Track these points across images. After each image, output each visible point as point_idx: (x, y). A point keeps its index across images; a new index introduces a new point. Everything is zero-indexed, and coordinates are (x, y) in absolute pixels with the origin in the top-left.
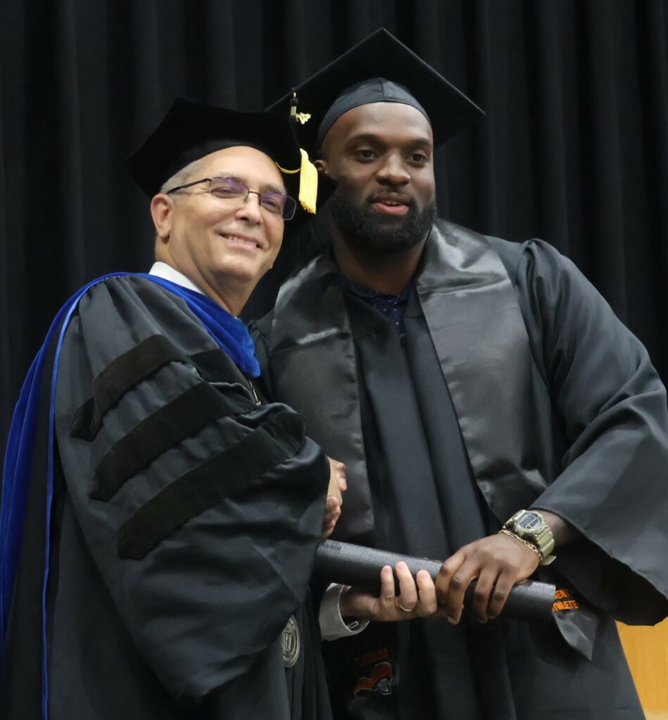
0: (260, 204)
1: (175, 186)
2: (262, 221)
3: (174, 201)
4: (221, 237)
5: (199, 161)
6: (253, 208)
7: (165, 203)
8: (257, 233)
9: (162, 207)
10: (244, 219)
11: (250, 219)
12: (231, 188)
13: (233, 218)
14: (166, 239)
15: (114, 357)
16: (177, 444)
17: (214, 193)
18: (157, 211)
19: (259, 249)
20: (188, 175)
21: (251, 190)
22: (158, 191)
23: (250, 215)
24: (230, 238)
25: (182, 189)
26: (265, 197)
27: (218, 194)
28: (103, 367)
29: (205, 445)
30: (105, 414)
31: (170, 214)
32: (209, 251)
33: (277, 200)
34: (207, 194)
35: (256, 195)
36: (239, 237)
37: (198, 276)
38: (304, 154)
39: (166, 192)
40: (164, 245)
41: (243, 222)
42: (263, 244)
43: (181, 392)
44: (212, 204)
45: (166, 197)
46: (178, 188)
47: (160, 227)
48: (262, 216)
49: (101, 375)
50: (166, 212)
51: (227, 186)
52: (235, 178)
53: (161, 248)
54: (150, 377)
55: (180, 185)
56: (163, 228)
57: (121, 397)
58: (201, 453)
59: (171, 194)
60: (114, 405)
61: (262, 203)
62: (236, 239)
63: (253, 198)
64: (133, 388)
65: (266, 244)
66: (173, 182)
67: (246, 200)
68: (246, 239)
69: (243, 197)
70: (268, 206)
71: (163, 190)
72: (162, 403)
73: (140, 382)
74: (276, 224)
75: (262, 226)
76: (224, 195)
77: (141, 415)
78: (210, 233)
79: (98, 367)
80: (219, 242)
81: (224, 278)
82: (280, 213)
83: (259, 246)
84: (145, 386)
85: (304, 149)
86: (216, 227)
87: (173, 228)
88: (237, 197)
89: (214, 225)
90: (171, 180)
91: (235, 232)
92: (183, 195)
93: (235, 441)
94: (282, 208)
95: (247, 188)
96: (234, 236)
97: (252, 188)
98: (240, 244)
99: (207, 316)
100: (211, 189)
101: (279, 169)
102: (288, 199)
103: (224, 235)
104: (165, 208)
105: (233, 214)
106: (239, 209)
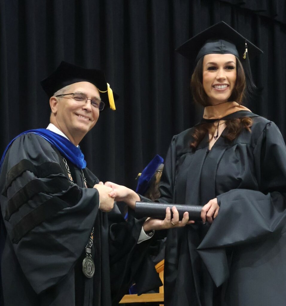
0: (91, 104)
1: (59, 95)
2: (92, 110)
3: (59, 100)
4: (77, 116)
5: (69, 86)
6: (89, 106)
7: (55, 100)
8: (90, 115)
9: (54, 102)
10: (85, 109)
11: (87, 110)
12: (81, 97)
13: (81, 109)
14: (55, 114)
16: (26, 202)
18: (52, 103)
20: (65, 91)
21: (88, 99)
22: (52, 96)
23: (87, 108)
24: (80, 116)
25: (62, 96)
26: (93, 101)
27: (76, 99)
29: (35, 202)
30: (8, 188)
31: (57, 104)
32: (71, 120)
33: (98, 103)
34: (72, 99)
35: (90, 101)
36: (83, 116)
37: (66, 130)
38: (108, 85)
39: (56, 96)
40: (55, 117)
41: (85, 111)
44: (73, 103)
45: (56, 98)
47: (53, 109)
48: (92, 109)
51: (79, 96)
53: (53, 118)
54: (20, 176)
55: (62, 94)
56: (54, 109)
57: (12, 182)
59: (58, 97)
60: (10, 185)
62: (82, 117)
63: (89, 101)
65: (93, 119)
66: (59, 92)
67: (86, 102)
68: (86, 117)
69: (85, 101)
70: (95, 105)
71: (54, 95)
74: (97, 111)
75: (92, 112)
76: (79, 99)
77: (16, 191)
78: (72, 113)
80: (75, 117)
82: (98, 107)
83: (90, 120)
85: (108, 83)
87: (58, 110)
88: (83, 101)
89: (73, 111)
90: (58, 91)
91: (82, 114)
92: (63, 98)
93: (45, 201)
94: (99, 105)
95: (87, 98)
96: (81, 115)
97: (89, 98)
98: (83, 119)
99: (64, 146)
100: (74, 97)
101: (99, 91)
102: (101, 102)
103: (77, 115)
104: (55, 102)
105: (81, 107)
106: (83, 106)
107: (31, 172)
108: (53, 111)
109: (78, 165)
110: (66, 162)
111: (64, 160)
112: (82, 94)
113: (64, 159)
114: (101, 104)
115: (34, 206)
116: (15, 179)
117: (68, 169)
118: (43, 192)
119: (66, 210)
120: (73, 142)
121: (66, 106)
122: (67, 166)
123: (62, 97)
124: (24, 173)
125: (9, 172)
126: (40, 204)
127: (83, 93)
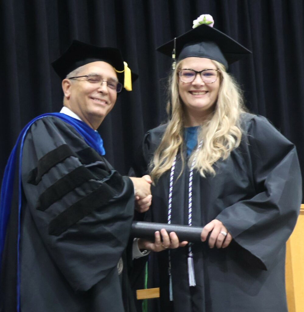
0: (107, 85)
1: (72, 77)
2: (108, 93)
3: (72, 82)
6: (104, 88)
7: (68, 83)
8: (106, 98)
9: (67, 84)
10: (101, 92)
12: (96, 79)
13: (96, 92)
14: (68, 98)
15: (47, 152)
16: (73, 190)
17: (89, 81)
18: (64, 86)
20: (77, 73)
21: (104, 80)
22: (65, 77)
23: (103, 91)
24: (95, 99)
25: (75, 78)
26: (110, 83)
27: (91, 81)
28: (42, 156)
29: (84, 190)
30: (43, 175)
31: (70, 88)
32: (86, 105)
33: (115, 84)
34: (86, 81)
36: (99, 99)
37: (81, 115)
38: (125, 64)
40: (68, 101)
41: (101, 93)
43: (74, 169)
44: (88, 86)
47: (66, 93)
48: (108, 91)
49: (41, 159)
50: (68, 87)
51: (94, 78)
53: (66, 101)
54: (62, 162)
55: (75, 76)
57: (50, 169)
58: (82, 193)
59: (70, 79)
60: (47, 172)
62: (97, 100)
63: (105, 83)
64: (54, 166)
65: (109, 102)
66: (72, 74)
67: (102, 84)
68: (102, 100)
70: (111, 86)
71: (67, 77)
72: (66, 173)
73: (57, 163)
74: (114, 93)
75: (108, 95)
76: (93, 82)
77: (58, 178)
78: (86, 98)
79: (40, 156)
80: (90, 101)
81: (92, 116)
82: (115, 89)
83: (106, 103)
84: (60, 165)
86: (89, 95)
87: (71, 93)
88: (98, 83)
89: (88, 94)
91: (97, 97)
93: (96, 188)
94: (116, 87)
95: (102, 79)
98: (99, 102)
99: (83, 131)
100: (88, 79)
101: (115, 71)
103: (93, 98)
105: (96, 90)
106: (99, 88)
107: (76, 157)
108: (66, 95)
112: (97, 76)
123: (75, 80)
124: (68, 159)
127: (98, 74)
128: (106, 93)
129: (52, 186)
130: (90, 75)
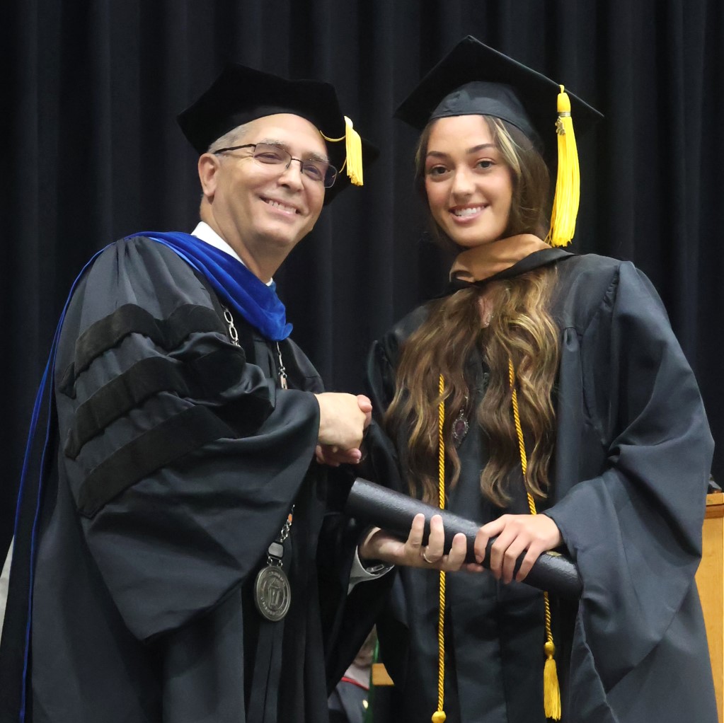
0: (301, 170)
1: (221, 148)
2: (303, 188)
3: (220, 161)
4: (263, 202)
5: (245, 125)
6: (294, 175)
7: (212, 162)
8: (297, 200)
9: (209, 166)
10: (285, 185)
11: (291, 186)
12: (275, 154)
13: (274, 186)
14: (211, 198)
16: (126, 413)
17: (260, 157)
18: (204, 170)
19: (299, 216)
20: (234, 138)
21: (293, 158)
22: (205, 150)
23: (291, 182)
24: (271, 202)
25: (228, 151)
26: (307, 164)
27: (262, 158)
28: (84, 330)
31: (216, 174)
32: (249, 214)
33: (320, 168)
34: (251, 158)
35: (299, 163)
36: (279, 203)
37: (236, 239)
39: (213, 151)
40: (210, 205)
41: (284, 189)
42: (303, 210)
44: (254, 168)
45: (213, 157)
46: (225, 150)
47: (206, 185)
48: (303, 184)
50: (213, 172)
51: (271, 151)
52: (279, 145)
53: (206, 207)
54: (116, 346)
55: (227, 147)
56: (209, 187)
59: (217, 154)
61: (303, 170)
62: (276, 204)
63: (296, 165)
65: (306, 210)
66: (221, 143)
67: (288, 167)
68: (286, 205)
69: (286, 164)
70: (310, 173)
71: (210, 150)
74: (317, 190)
75: (303, 192)
76: (269, 160)
77: (103, 383)
78: (252, 198)
80: (259, 206)
81: (261, 242)
82: (321, 180)
83: (298, 212)
85: (349, 117)
86: (257, 190)
87: (217, 187)
88: (280, 163)
89: (255, 189)
90: (219, 140)
91: (276, 197)
92: (230, 157)
93: (173, 414)
94: (324, 175)
95: (291, 155)
96: (274, 201)
97: (295, 155)
98: (279, 209)
99: (229, 277)
100: (255, 154)
101: (324, 137)
102: (329, 167)
103: (265, 199)
104: (211, 167)
105: (273, 180)
106: (281, 176)
107: (145, 335)
108: (207, 191)
109: (262, 329)
110: (230, 320)
111: (227, 314)
112: (278, 146)
113: (227, 311)
114: (329, 173)
115: (145, 425)
116: (100, 354)
117: (235, 336)
118: (171, 391)
119: (223, 443)
120: (255, 270)
121: (237, 177)
122: (232, 329)
123: (227, 155)
124: (127, 340)
125: (84, 335)
126: (160, 420)
127: (279, 143)
128: (298, 188)
129: (88, 403)
130: (262, 145)
